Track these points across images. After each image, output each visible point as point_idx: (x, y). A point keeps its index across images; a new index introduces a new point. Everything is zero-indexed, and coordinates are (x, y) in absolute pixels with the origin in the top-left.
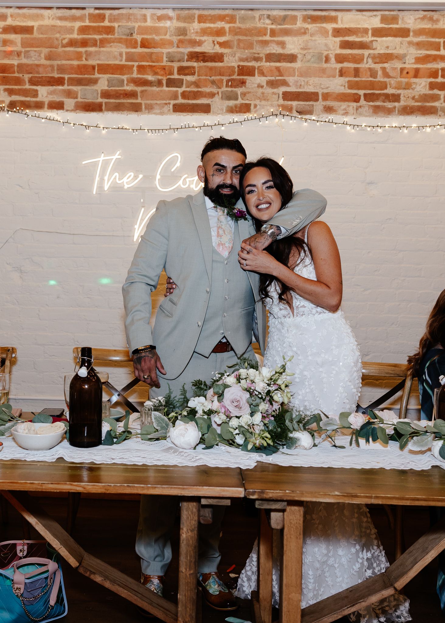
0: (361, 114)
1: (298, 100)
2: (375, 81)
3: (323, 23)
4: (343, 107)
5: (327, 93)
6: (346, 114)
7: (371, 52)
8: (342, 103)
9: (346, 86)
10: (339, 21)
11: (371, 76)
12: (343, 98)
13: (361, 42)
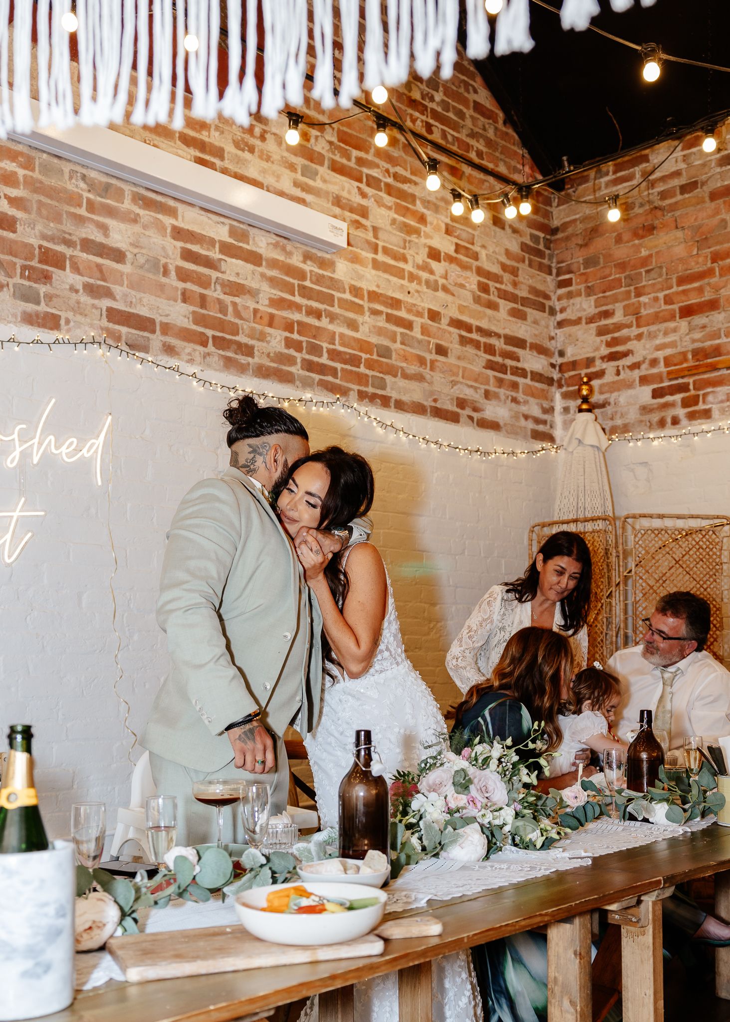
0: (209, 366)
1: (129, 326)
2: (225, 320)
3: (159, 213)
4: (188, 350)
5: (167, 324)
6: (191, 361)
7: (220, 275)
8: (186, 344)
9: (191, 319)
10: (180, 218)
11: (221, 312)
12: (187, 336)
13: (207, 256)
